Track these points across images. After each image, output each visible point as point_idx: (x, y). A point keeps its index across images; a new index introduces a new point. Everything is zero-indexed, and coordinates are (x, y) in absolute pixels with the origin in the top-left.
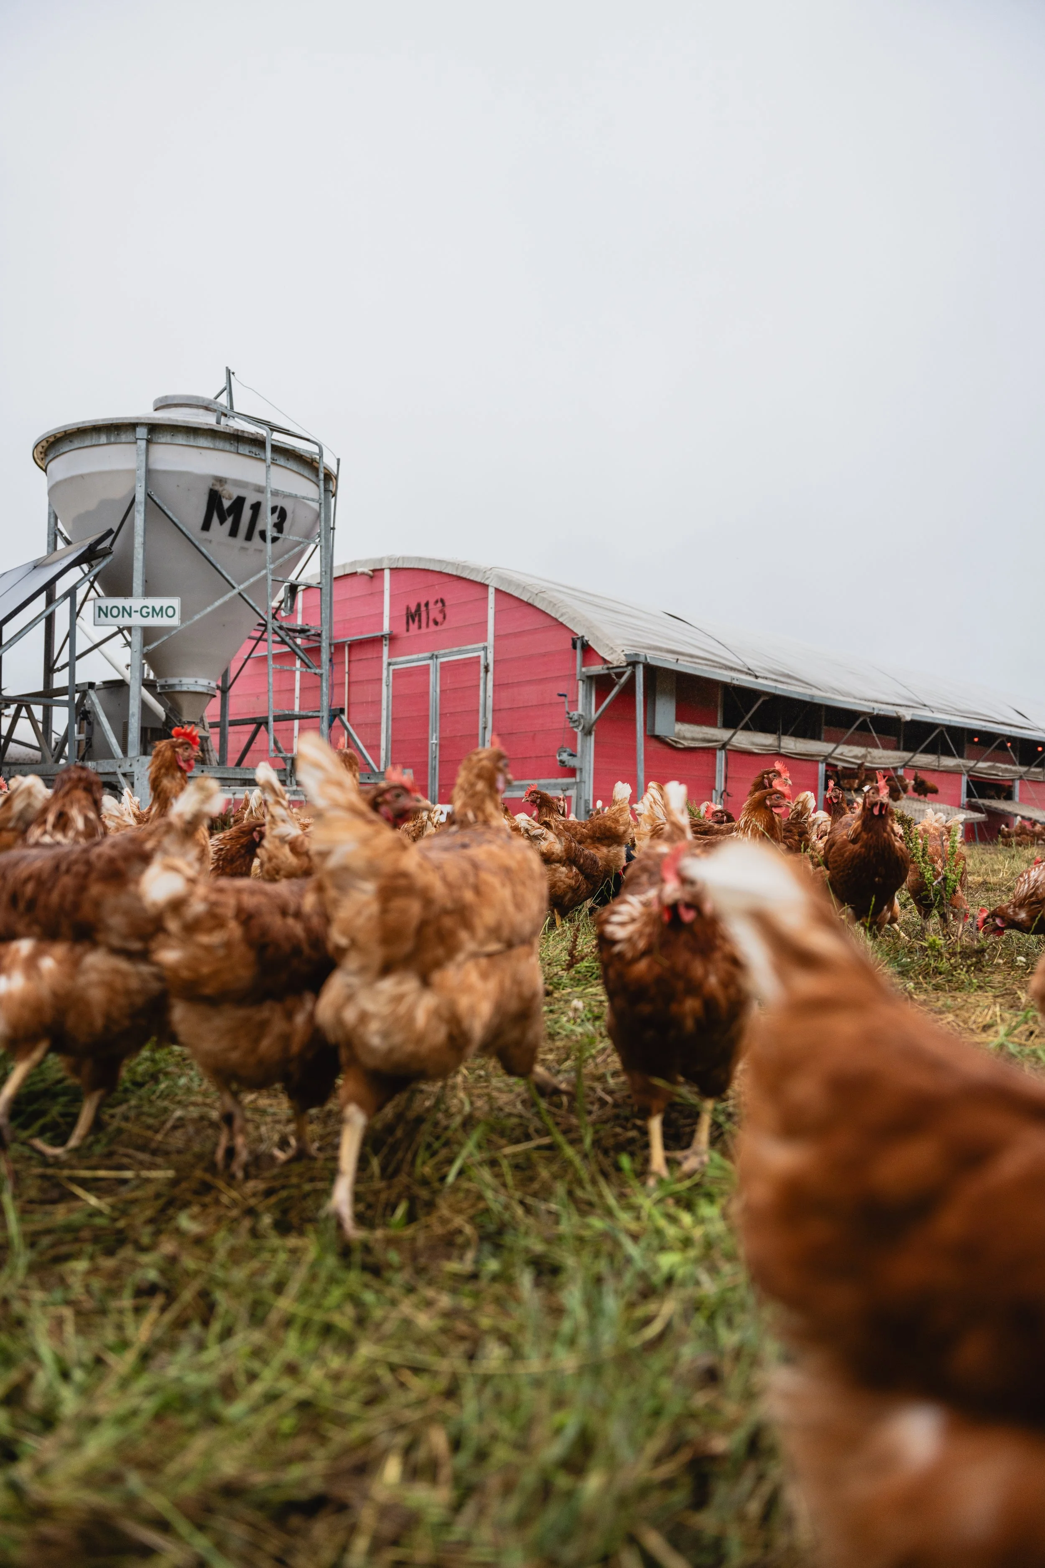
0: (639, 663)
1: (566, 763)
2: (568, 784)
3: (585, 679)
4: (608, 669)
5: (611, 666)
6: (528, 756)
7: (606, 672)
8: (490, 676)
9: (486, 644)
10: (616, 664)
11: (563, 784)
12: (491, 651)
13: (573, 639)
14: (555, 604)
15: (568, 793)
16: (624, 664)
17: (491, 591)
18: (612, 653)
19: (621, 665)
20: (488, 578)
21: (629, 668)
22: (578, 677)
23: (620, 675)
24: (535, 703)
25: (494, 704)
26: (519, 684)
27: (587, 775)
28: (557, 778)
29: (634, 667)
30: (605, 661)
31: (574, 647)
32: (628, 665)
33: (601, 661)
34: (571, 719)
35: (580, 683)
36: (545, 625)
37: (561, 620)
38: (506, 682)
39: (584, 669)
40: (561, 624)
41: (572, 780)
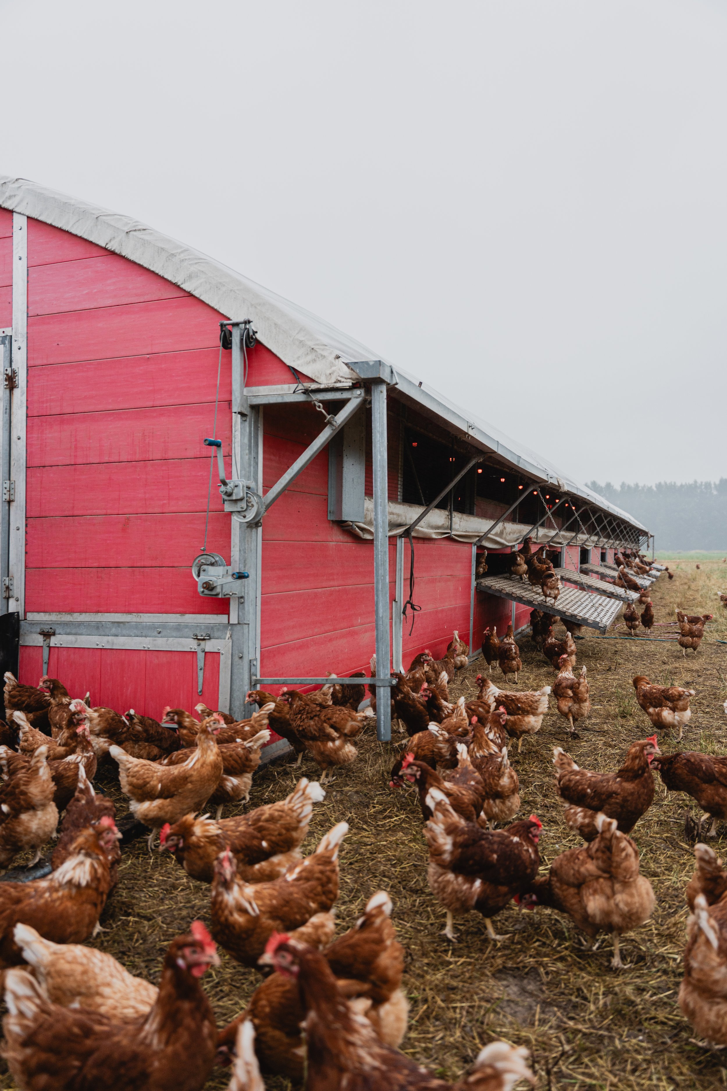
0: (379, 381)
1: (218, 590)
2: (211, 627)
3: (247, 411)
4: (307, 392)
5: (313, 386)
6: (112, 563)
7: (301, 398)
8: (20, 395)
9: (8, 331)
10: (325, 382)
11: (197, 626)
12: (20, 342)
13: (222, 325)
14: (173, 255)
15: (210, 646)
16: (348, 384)
17: (19, 222)
18: (314, 361)
19: (338, 385)
20: (10, 197)
21: (358, 392)
22: (235, 408)
23: (335, 406)
24: (124, 457)
25: (29, 454)
26: (87, 416)
27: (251, 611)
28: (183, 613)
29: (368, 391)
30: (296, 375)
31: (227, 343)
32: (355, 386)
33: (288, 376)
34: (230, 495)
35: (237, 419)
36: (146, 298)
37: (186, 287)
38: (56, 411)
39: (246, 391)
40: (190, 295)
41: (222, 619)
